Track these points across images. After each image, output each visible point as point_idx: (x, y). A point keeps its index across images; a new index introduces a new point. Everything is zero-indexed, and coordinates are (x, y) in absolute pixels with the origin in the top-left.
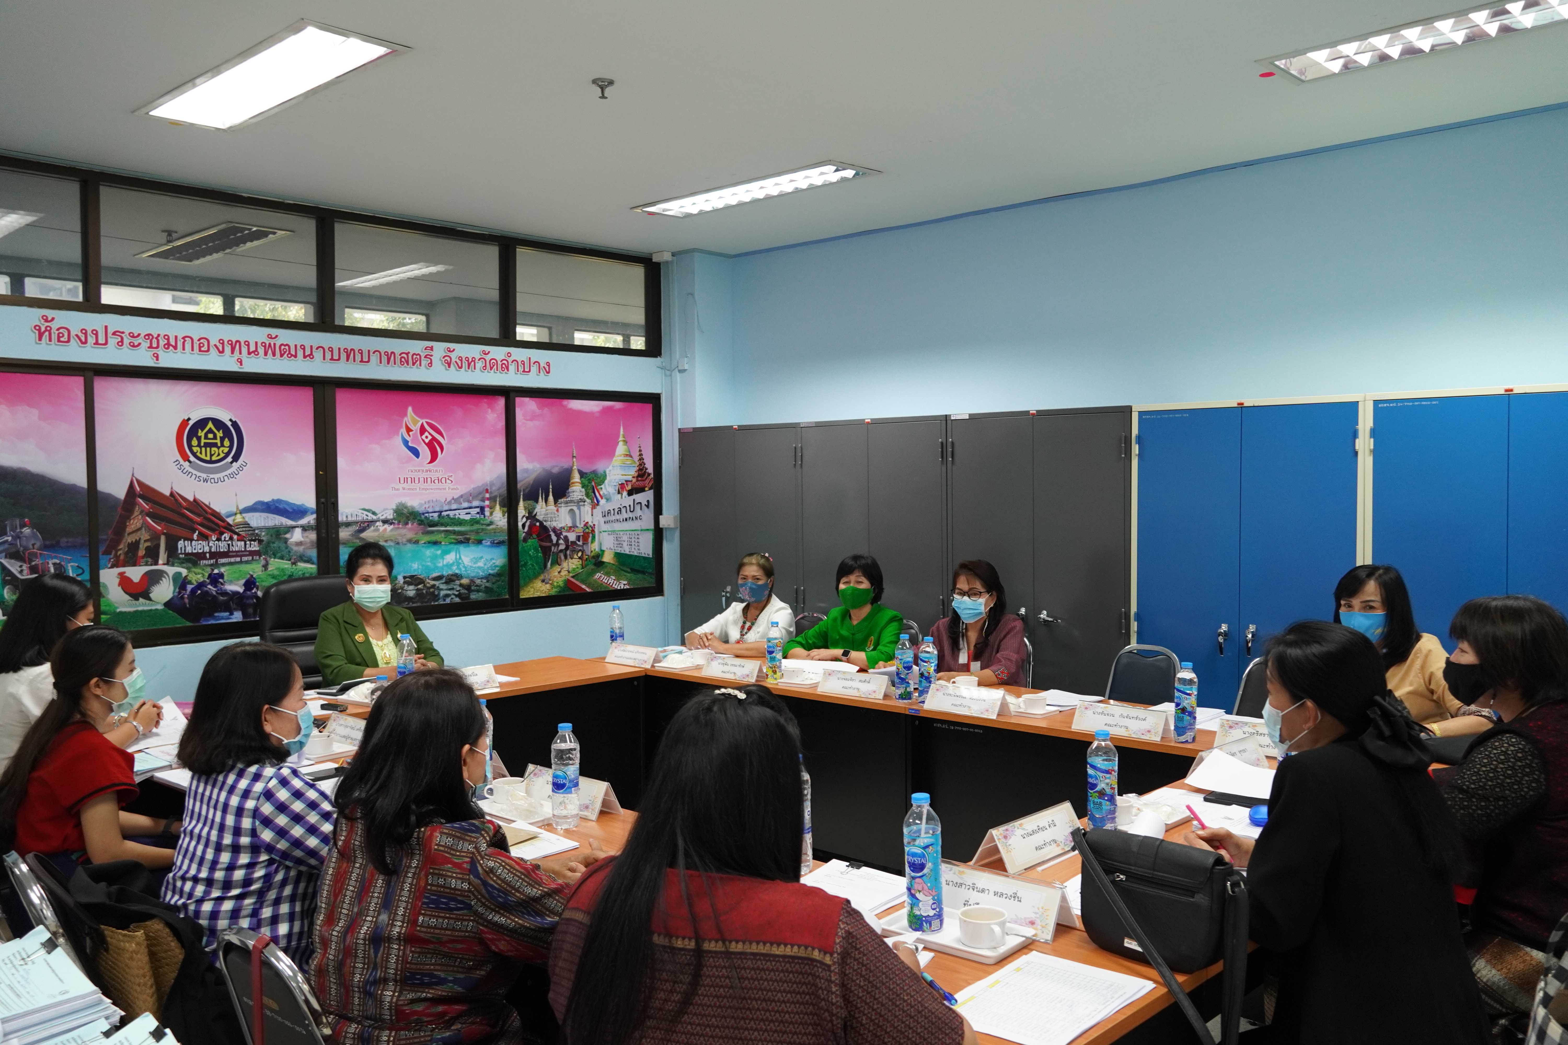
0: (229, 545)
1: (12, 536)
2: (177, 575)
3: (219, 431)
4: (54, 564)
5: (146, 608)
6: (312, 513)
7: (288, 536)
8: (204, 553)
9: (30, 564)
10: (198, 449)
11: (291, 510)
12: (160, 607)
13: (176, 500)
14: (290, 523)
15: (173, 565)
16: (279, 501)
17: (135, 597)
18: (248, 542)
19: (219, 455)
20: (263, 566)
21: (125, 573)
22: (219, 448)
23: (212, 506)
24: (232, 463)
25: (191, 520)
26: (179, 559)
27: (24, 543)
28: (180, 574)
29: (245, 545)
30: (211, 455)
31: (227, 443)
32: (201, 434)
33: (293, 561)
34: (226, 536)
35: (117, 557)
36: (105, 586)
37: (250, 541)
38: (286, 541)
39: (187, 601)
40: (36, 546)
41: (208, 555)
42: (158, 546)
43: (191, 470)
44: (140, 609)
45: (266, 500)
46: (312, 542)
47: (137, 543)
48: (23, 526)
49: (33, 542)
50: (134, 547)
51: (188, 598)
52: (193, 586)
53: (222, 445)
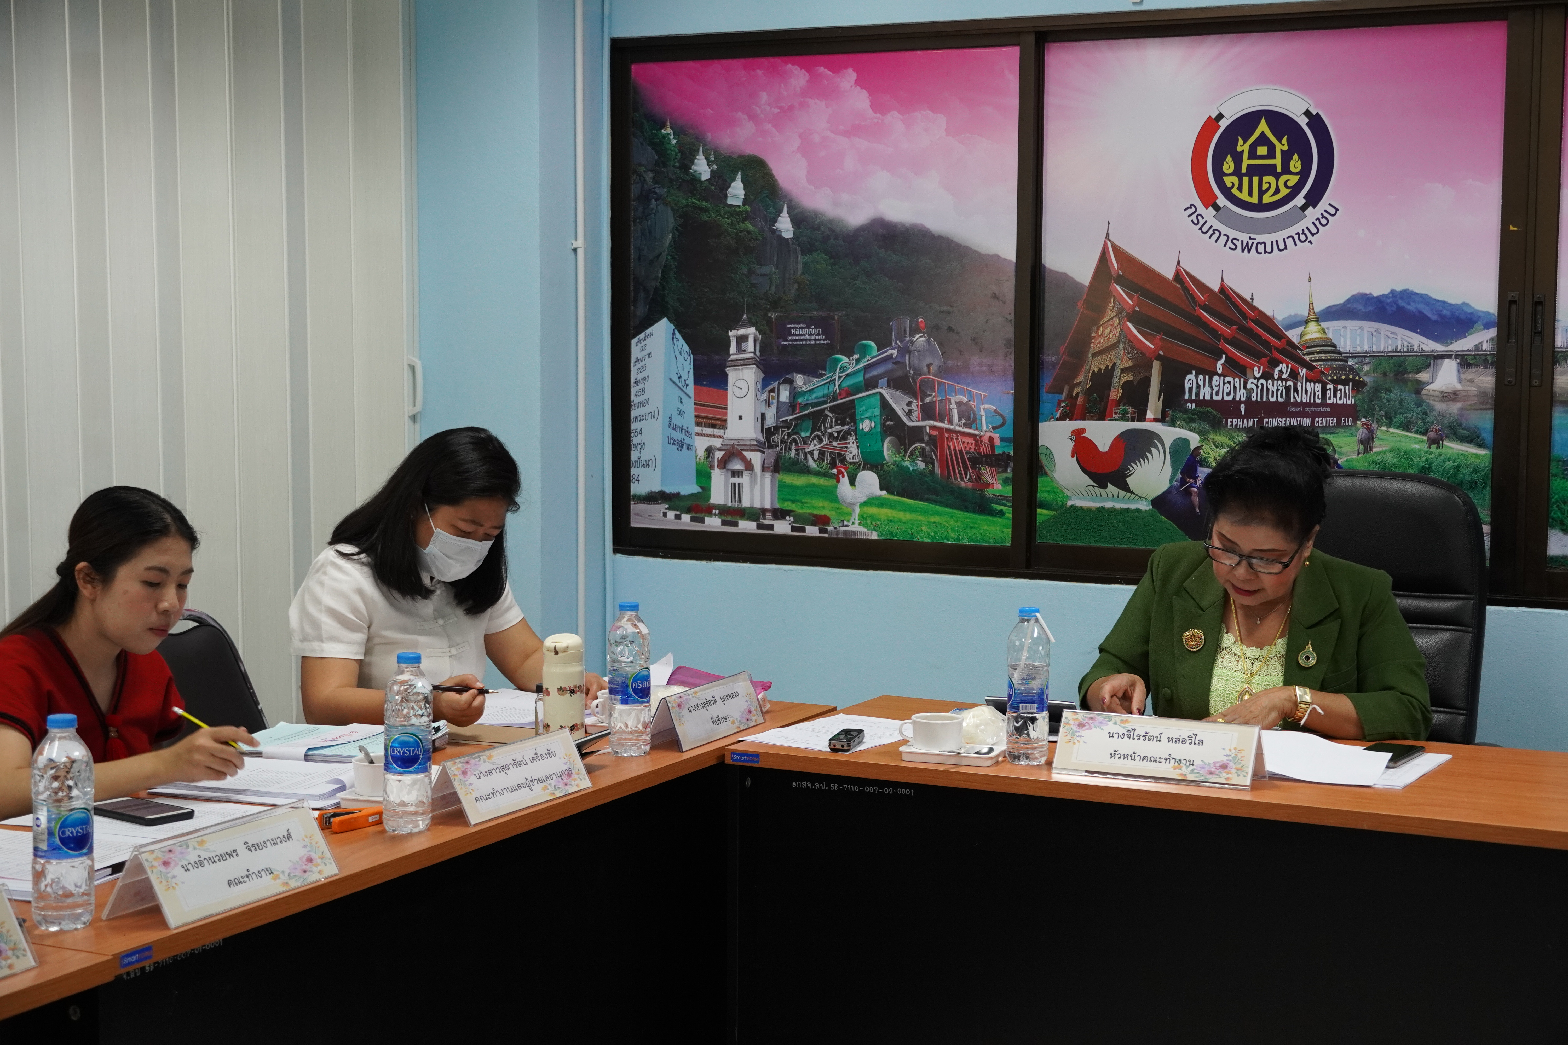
0: (1288, 389)
1: (899, 349)
2: (1179, 447)
3: (1280, 141)
4: (959, 404)
5: (1118, 506)
6: (1487, 326)
7: (1423, 376)
8: (1236, 403)
9: (922, 400)
10: (1235, 180)
11: (1434, 317)
12: (1145, 506)
13: (1186, 288)
14: (1431, 346)
15: (1173, 424)
16: (1407, 295)
17: (1100, 479)
18: (1330, 386)
19: (1277, 191)
20: (1361, 442)
21: (1084, 430)
22: (1277, 176)
23: (1256, 303)
24: (1304, 208)
25: (1213, 332)
26: (1186, 411)
27: (915, 362)
28: (1186, 442)
29: (1324, 390)
30: (1261, 193)
31: (1296, 164)
32: (1243, 147)
33: (1432, 434)
34: (1284, 369)
35: (1072, 399)
36: (1050, 454)
37: (1336, 382)
38: (1418, 387)
39: (1196, 499)
40: (932, 370)
41: (1243, 408)
42: (1147, 381)
43: (1217, 225)
44: (1109, 505)
45: (1376, 293)
46: (1482, 394)
47: (1109, 373)
48: (914, 331)
49: (928, 360)
50: (1103, 380)
51: (1199, 494)
52: (1207, 471)
53: (1286, 170)
